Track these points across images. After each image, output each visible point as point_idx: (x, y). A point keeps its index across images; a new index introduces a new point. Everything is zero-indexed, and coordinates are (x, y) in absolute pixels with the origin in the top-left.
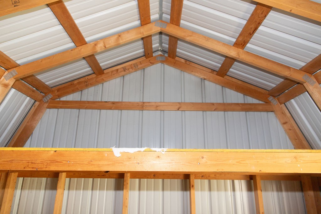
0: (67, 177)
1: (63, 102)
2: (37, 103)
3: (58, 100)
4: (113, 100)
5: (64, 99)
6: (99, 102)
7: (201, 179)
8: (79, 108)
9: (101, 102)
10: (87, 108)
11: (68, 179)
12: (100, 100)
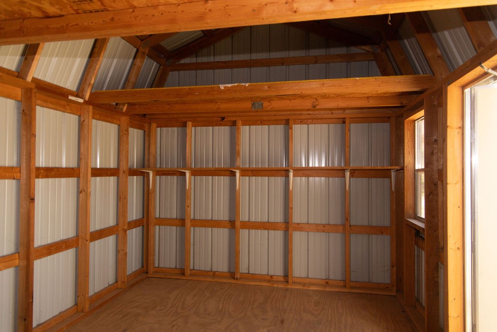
0: (192, 126)
1: (181, 64)
2: (161, 67)
3: (178, 63)
4: (223, 60)
5: (183, 61)
6: (212, 62)
7: (301, 124)
8: (196, 69)
9: (214, 62)
10: (202, 69)
11: (193, 128)
12: (213, 61)
